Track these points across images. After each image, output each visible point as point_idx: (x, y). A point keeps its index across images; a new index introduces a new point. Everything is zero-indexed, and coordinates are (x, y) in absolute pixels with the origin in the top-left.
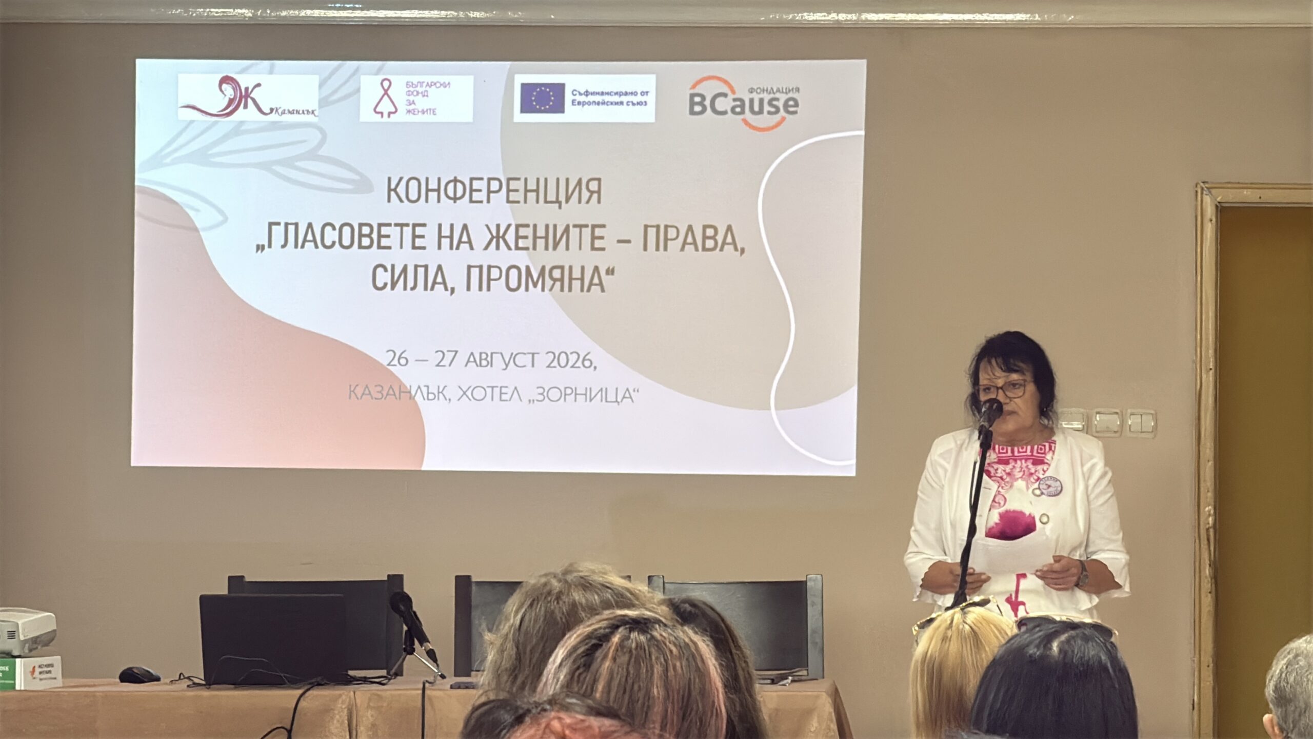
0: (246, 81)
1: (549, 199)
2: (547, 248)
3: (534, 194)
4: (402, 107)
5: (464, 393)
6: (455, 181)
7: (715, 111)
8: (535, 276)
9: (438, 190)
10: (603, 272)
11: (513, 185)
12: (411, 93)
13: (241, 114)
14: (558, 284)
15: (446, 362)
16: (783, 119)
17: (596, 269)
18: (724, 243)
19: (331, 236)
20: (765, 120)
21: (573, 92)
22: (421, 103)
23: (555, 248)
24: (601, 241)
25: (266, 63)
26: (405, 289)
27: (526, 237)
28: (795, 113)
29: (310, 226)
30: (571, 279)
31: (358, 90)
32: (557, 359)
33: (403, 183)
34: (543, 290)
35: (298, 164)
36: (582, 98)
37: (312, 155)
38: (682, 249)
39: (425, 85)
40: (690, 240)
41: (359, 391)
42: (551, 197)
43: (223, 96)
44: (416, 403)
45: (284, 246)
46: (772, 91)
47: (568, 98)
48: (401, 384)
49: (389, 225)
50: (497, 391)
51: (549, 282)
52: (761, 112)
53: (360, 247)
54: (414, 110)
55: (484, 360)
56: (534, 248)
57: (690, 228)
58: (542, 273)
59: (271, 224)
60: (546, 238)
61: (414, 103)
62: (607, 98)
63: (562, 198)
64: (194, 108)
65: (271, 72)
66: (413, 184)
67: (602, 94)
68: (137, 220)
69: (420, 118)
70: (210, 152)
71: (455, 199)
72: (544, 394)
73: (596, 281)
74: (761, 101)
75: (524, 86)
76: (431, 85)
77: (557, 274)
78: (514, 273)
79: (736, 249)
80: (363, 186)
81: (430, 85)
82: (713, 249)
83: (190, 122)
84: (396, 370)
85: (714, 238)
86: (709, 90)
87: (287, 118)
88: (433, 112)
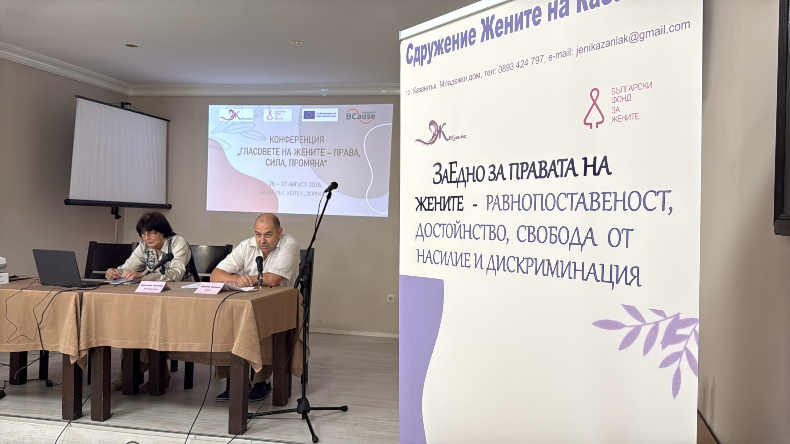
0: (235, 111)
2: (310, 155)
3: (307, 141)
4: (274, 118)
5: (288, 193)
6: (287, 137)
7: (353, 118)
9: (283, 140)
10: (324, 161)
11: (301, 138)
12: (276, 114)
13: (234, 120)
14: (312, 165)
15: (284, 184)
16: (371, 121)
17: (322, 161)
18: (355, 154)
19: (256, 151)
20: (366, 121)
21: (317, 113)
22: (279, 116)
23: (312, 155)
24: (323, 153)
25: (240, 106)
26: (274, 165)
27: (304, 152)
28: (374, 119)
29: (251, 149)
30: (316, 163)
31: (263, 113)
32: (312, 184)
33: (274, 138)
34: (309, 166)
35: (249, 132)
36: (319, 115)
37: (251, 130)
38: (344, 155)
40: (346, 153)
41: (262, 192)
42: (311, 141)
43: (230, 114)
44: (276, 196)
45: (245, 154)
46: (368, 113)
47: (316, 115)
48: (273, 190)
49: (270, 149)
50: (296, 193)
51: (310, 164)
52: (365, 118)
53: (263, 154)
54: (277, 118)
55: (293, 184)
56: (307, 155)
57: (346, 150)
58: (308, 162)
60: (310, 152)
61: (277, 116)
62: (326, 115)
63: (314, 142)
64: (223, 118)
65: (242, 108)
66: (277, 138)
67: (324, 114)
68: (209, 147)
69: (278, 120)
70: (226, 129)
71: (287, 142)
72: (308, 194)
73: (322, 164)
74: (365, 115)
75: (305, 112)
77: (312, 162)
78: (301, 161)
79: (358, 155)
80: (264, 138)
81: (281, 112)
82: (352, 155)
83: (222, 122)
84: (272, 187)
85: (352, 152)
86: (352, 112)
87: (246, 121)
88: (282, 119)
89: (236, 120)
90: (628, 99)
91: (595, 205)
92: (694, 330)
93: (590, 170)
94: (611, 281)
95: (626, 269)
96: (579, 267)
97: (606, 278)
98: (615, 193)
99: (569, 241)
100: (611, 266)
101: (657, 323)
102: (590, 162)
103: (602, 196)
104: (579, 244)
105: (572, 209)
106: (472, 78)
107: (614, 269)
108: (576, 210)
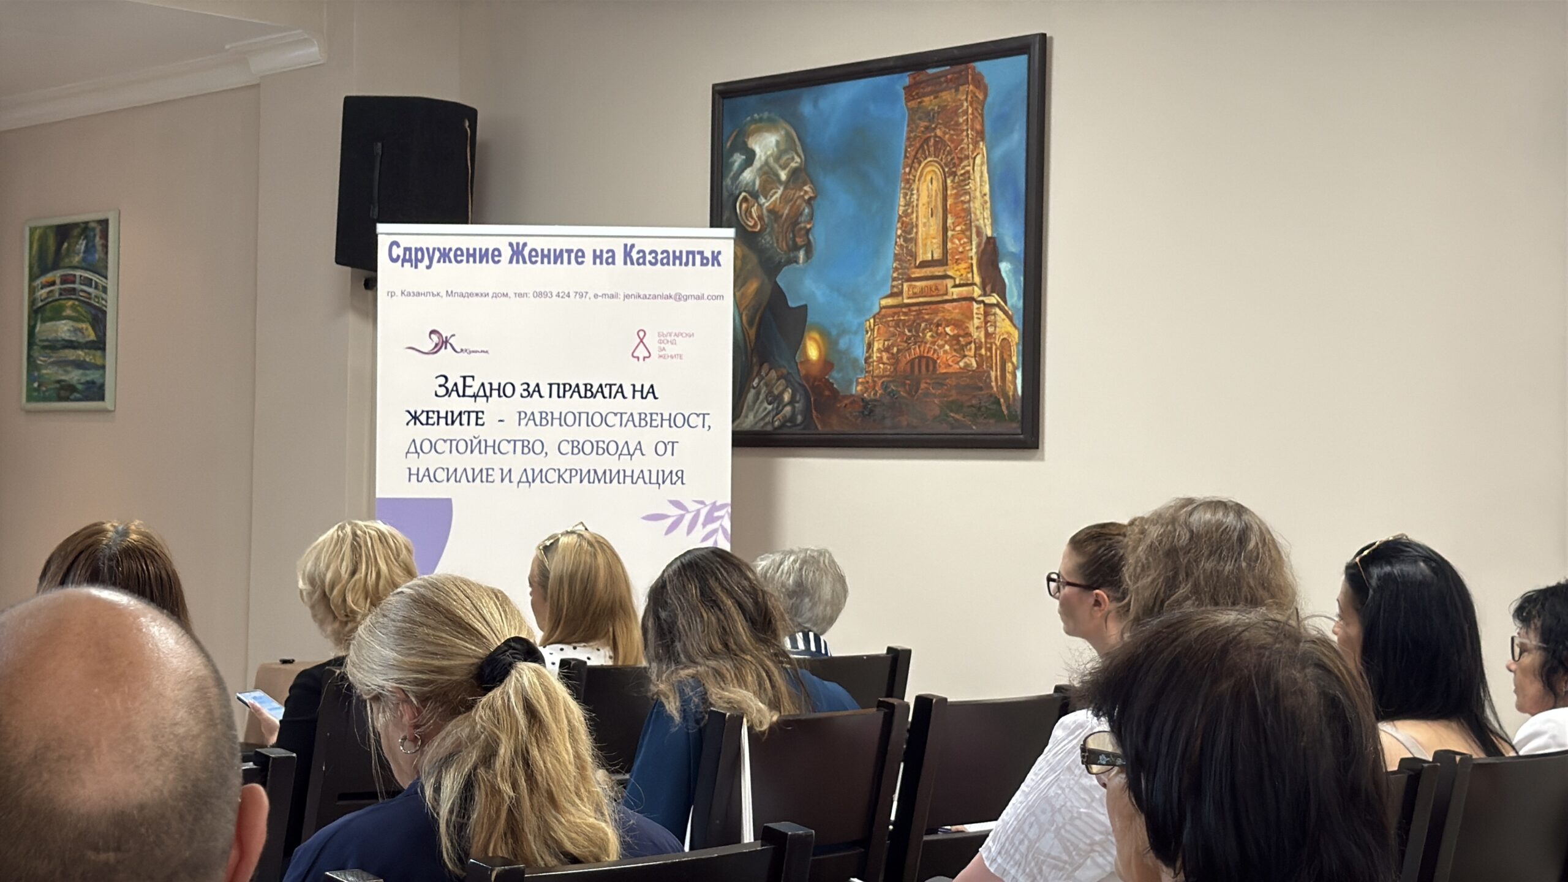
90: (673, 343)
91: (643, 423)
92: (727, 511)
93: (638, 394)
94: (658, 483)
95: (671, 472)
96: (628, 473)
97: (654, 480)
98: (662, 414)
99: (619, 452)
100: (658, 471)
101: (698, 511)
102: (638, 388)
103: (649, 416)
104: (629, 454)
105: (621, 425)
106: (496, 295)
107: (661, 474)
108: (625, 426)
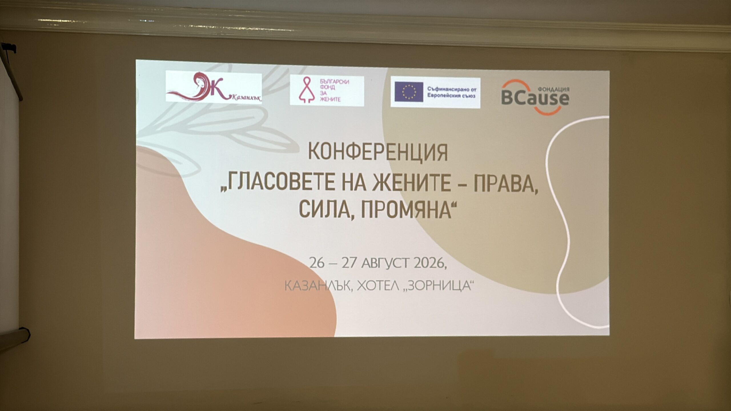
0: (212, 76)
1: (414, 158)
2: (413, 190)
3: (405, 154)
4: (318, 96)
5: (362, 285)
6: (354, 145)
7: (518, 102)
8: (406, 207)
9: (342, 151)
10: (449, 206)
11: (391, 148)
12: (323, 87)
13: (209, 99)
14: (421, 213)
15: (349, 264)
16: (560, 108)
17: (445, 203)
18: (525, 187)
19: (272, 182)
20: (548, 108)
21: (429, 88)
22: (330, 93)
23: (418, 190)
24: (448, 185)
25: (226, 65)
26: (322, 216)
27: (400, 182)
28: (567, 104)
29: (257, 174)
30: (429, 210)
31: (288, 84)
32: (421, 262)
33: (319, 146)
34: (411, 217)
35: (249, 132)
36: (434, 92)
37: (258, 127)
38: (499, 190)
39: (332, 81)
40: (504, 184)
41: (292, 285)
42: (416, 156)
43: (197, 86)
44: (330, 292)
45: (239, 188)
46: (552, 90)
47: (425, 92)
48: (320, 280)
49: (311, 174)
50: (383, 283)
51: (415, 212)
52: (546, 103)
53: (291, 188)
54: (326, 98)
55: (374, 263)
56: (406, 190)
57: (504, 177)
58: (411, 206)
59: (231, 173)
60: (413, 183)
61: (325, 93)
62: (450, 93)
63: (423, 157)
64: (176, 94)
65: (230, 71)
66: (326, 147)
67: (447, 90)
68: (138, 169)
69: (329, 103)
70: (189, 124)
71: (353, 157)
72: (414, 285)
73: (445, 211)
74: (546, 96)
75: (397, 84)
76: (337, 82)
77: (420, 206)
78: (392, 205)
79: (532, 190)
80: (292, 148)
82: (519, 190)
83: (175, 103)
84: (317, 271)
85: (518, 183)
86: (514, 88)
87: (241, 102)
88: (339, 99)
89: (213, 99)
